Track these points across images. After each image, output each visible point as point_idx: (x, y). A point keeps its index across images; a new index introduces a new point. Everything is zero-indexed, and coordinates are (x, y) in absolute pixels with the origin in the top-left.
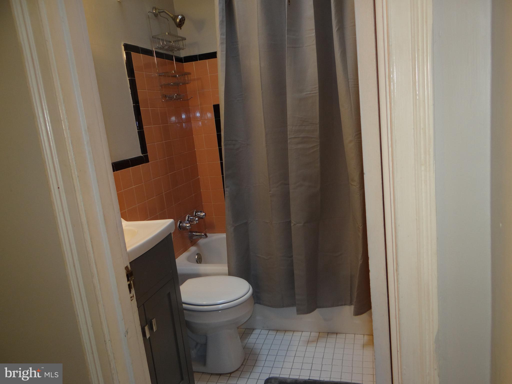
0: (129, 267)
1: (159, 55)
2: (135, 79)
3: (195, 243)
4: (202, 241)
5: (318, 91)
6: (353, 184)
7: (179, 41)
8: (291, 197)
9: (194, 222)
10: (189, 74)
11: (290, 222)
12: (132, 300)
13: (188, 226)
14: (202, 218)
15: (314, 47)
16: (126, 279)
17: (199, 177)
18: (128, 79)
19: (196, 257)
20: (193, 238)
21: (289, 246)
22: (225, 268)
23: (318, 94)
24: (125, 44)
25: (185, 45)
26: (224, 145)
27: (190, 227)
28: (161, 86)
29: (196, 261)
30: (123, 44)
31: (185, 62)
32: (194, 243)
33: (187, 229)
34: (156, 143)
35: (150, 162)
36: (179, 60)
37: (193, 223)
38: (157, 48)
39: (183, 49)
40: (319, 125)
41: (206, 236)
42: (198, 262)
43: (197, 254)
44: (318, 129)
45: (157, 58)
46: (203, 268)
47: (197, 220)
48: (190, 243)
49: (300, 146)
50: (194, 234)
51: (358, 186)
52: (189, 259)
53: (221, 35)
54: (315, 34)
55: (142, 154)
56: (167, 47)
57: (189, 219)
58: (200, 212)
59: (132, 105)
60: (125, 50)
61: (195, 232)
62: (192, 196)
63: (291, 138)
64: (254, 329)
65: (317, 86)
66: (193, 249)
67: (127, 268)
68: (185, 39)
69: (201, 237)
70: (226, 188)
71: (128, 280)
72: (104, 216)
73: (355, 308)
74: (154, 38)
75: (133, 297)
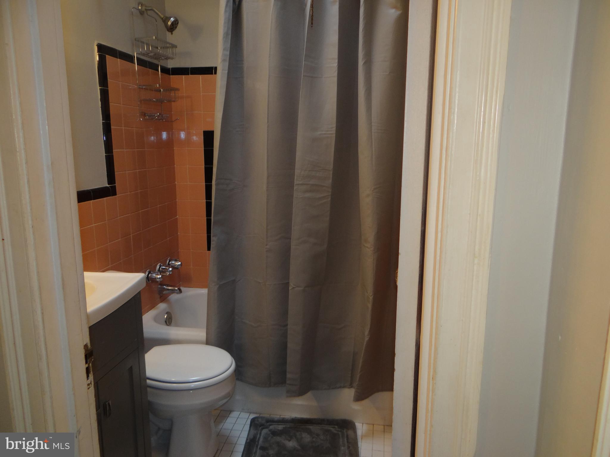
0: (89, 345)
1: (141, 62)
2: (108, 90)
3: (165, 299)
4: (174, 297)
5: (334, 132)
6: (366, 245)
7: (167, 48)
8: (292, 254)
9: (167, 272)
10: (178, 90)
11: (288, 284)
12: (89, 389)
13: (159, 278)
14: (177, 268)
15: (335, 79)
16: (84, 361)
17: (177, 217)
18: (99, 88)
19: (166, 317)
20: (164, 293)
21: (284, 313)
22: (202, 334)
23: (334, 135)
24: (100, 44)
25: (175, 54)
26: (215, 184)
27: (161, 280)
28: (141, 101)
29: (165, 323)
30: (97, 44)
31: (172, 75)
32: (163, 298)
33: (157, 281)
34: (127, 172)
35: (117, 195)
36: (165, 71)
37: (165, 275)
38: (139, 54)
39: (172, 59)
40: (332, 172)
41: (180, 291)
42: (168, 323)
43: (167, 313)
44: (331, 176)
45: (139, 66)
46: (173, 332)
47: (170, 271)
48: (159, 299)
49: (308, 195)
50: (165, 288)
51: (372, 249)
52: (156, 319)
53: (224, 50)
54: (337, 64)
55: (108, 184)
56: (152, 54)
57: (161, 269)
58: (175, 260)
59: (101, 121)
60: (98, 51)
61: (167, 285)
62: (166, 240)
63: (299, 184)
64: (231, 411)
65: (334, 126)
66: (162, 306)
67: (86, 346)
68: (176, 47)
69: (173, 291)
70: (213, 237)
71: (86, 363)
72: (63, 280)
73: (356, 392)
74: (138, 42)
75: (90, 385)
